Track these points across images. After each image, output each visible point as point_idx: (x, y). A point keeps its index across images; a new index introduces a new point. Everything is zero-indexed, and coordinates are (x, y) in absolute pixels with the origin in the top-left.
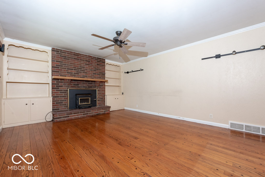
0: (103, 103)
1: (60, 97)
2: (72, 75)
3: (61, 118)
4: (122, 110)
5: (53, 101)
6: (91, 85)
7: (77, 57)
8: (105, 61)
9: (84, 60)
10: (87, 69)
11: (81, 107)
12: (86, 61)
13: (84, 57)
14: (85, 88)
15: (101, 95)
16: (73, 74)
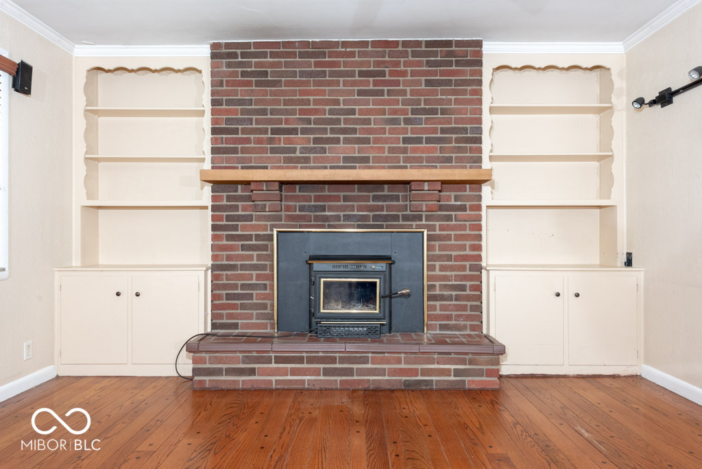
0: (468, 318)
1: (243, 267)
2: (292, 162)
3: (218, 372)
4: (613, 377)
5: (214, 287)
6: (389, 208)
7: (317, 64)
8: (480, 54)
9: (352, 74)
10: (368, 122)
11: (329, 327)
12: (361, 74)
13: (352, 54)
14: (359, 227)
15: (452, 268)
16: (298, 154)
